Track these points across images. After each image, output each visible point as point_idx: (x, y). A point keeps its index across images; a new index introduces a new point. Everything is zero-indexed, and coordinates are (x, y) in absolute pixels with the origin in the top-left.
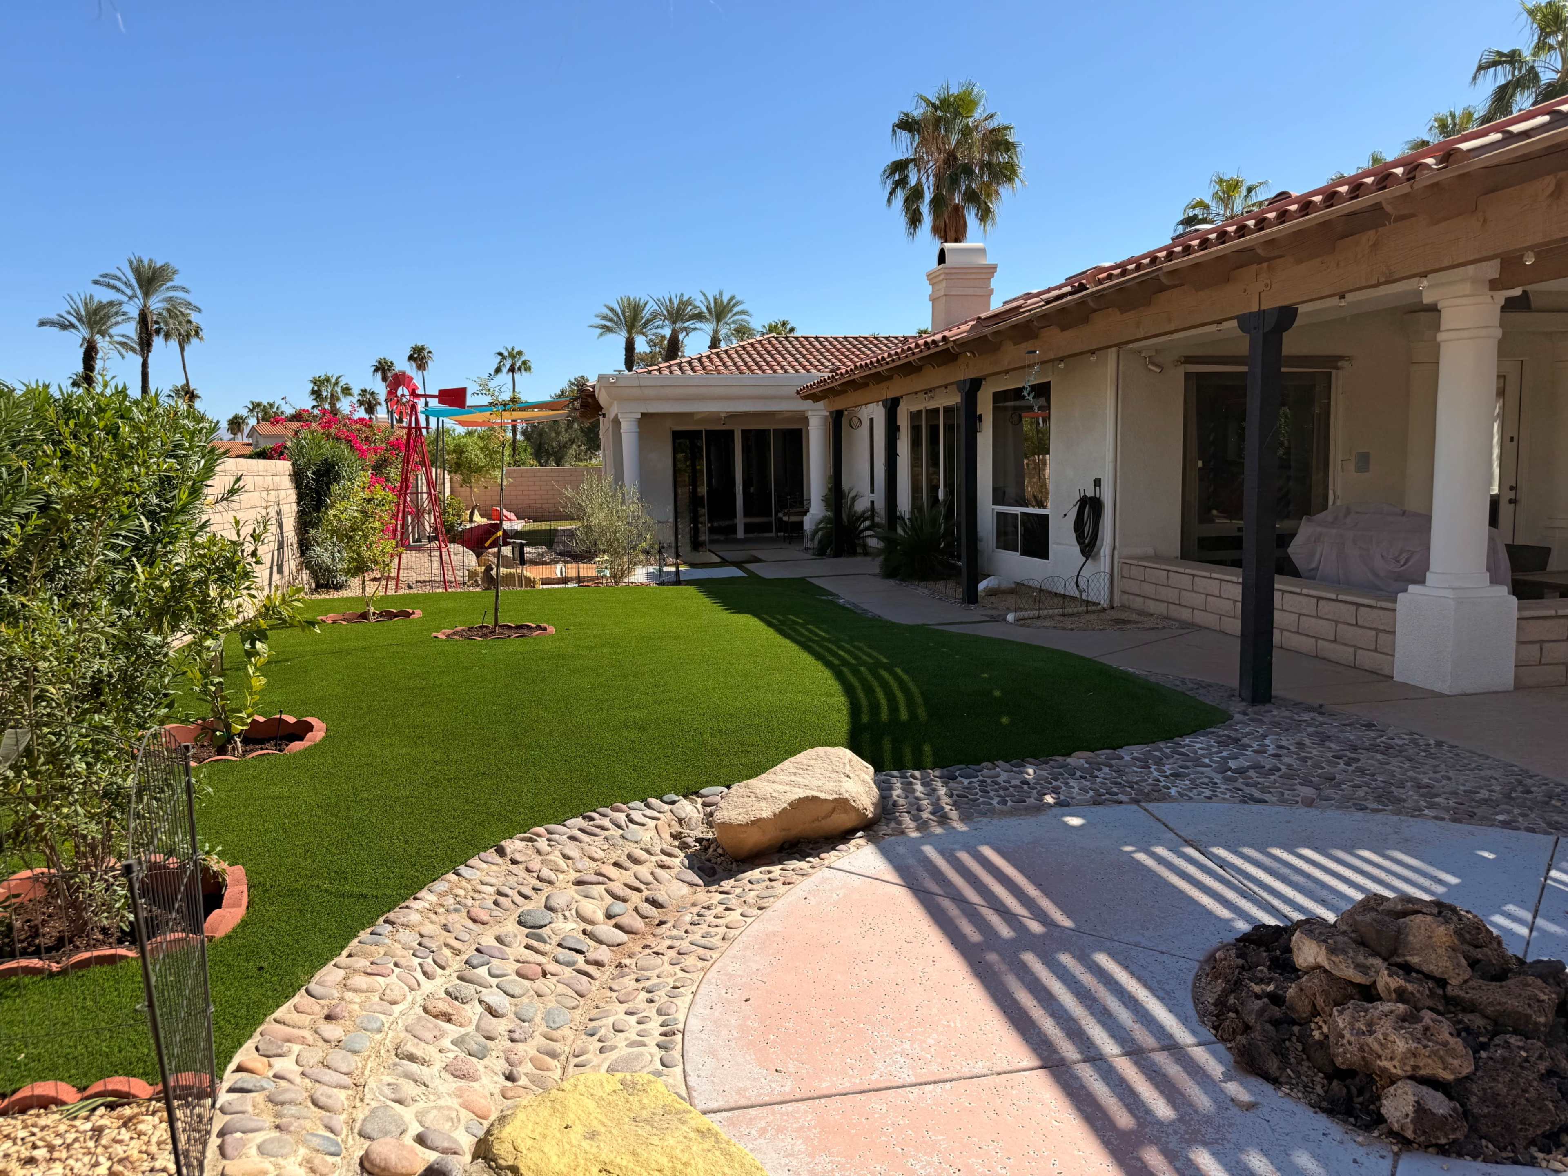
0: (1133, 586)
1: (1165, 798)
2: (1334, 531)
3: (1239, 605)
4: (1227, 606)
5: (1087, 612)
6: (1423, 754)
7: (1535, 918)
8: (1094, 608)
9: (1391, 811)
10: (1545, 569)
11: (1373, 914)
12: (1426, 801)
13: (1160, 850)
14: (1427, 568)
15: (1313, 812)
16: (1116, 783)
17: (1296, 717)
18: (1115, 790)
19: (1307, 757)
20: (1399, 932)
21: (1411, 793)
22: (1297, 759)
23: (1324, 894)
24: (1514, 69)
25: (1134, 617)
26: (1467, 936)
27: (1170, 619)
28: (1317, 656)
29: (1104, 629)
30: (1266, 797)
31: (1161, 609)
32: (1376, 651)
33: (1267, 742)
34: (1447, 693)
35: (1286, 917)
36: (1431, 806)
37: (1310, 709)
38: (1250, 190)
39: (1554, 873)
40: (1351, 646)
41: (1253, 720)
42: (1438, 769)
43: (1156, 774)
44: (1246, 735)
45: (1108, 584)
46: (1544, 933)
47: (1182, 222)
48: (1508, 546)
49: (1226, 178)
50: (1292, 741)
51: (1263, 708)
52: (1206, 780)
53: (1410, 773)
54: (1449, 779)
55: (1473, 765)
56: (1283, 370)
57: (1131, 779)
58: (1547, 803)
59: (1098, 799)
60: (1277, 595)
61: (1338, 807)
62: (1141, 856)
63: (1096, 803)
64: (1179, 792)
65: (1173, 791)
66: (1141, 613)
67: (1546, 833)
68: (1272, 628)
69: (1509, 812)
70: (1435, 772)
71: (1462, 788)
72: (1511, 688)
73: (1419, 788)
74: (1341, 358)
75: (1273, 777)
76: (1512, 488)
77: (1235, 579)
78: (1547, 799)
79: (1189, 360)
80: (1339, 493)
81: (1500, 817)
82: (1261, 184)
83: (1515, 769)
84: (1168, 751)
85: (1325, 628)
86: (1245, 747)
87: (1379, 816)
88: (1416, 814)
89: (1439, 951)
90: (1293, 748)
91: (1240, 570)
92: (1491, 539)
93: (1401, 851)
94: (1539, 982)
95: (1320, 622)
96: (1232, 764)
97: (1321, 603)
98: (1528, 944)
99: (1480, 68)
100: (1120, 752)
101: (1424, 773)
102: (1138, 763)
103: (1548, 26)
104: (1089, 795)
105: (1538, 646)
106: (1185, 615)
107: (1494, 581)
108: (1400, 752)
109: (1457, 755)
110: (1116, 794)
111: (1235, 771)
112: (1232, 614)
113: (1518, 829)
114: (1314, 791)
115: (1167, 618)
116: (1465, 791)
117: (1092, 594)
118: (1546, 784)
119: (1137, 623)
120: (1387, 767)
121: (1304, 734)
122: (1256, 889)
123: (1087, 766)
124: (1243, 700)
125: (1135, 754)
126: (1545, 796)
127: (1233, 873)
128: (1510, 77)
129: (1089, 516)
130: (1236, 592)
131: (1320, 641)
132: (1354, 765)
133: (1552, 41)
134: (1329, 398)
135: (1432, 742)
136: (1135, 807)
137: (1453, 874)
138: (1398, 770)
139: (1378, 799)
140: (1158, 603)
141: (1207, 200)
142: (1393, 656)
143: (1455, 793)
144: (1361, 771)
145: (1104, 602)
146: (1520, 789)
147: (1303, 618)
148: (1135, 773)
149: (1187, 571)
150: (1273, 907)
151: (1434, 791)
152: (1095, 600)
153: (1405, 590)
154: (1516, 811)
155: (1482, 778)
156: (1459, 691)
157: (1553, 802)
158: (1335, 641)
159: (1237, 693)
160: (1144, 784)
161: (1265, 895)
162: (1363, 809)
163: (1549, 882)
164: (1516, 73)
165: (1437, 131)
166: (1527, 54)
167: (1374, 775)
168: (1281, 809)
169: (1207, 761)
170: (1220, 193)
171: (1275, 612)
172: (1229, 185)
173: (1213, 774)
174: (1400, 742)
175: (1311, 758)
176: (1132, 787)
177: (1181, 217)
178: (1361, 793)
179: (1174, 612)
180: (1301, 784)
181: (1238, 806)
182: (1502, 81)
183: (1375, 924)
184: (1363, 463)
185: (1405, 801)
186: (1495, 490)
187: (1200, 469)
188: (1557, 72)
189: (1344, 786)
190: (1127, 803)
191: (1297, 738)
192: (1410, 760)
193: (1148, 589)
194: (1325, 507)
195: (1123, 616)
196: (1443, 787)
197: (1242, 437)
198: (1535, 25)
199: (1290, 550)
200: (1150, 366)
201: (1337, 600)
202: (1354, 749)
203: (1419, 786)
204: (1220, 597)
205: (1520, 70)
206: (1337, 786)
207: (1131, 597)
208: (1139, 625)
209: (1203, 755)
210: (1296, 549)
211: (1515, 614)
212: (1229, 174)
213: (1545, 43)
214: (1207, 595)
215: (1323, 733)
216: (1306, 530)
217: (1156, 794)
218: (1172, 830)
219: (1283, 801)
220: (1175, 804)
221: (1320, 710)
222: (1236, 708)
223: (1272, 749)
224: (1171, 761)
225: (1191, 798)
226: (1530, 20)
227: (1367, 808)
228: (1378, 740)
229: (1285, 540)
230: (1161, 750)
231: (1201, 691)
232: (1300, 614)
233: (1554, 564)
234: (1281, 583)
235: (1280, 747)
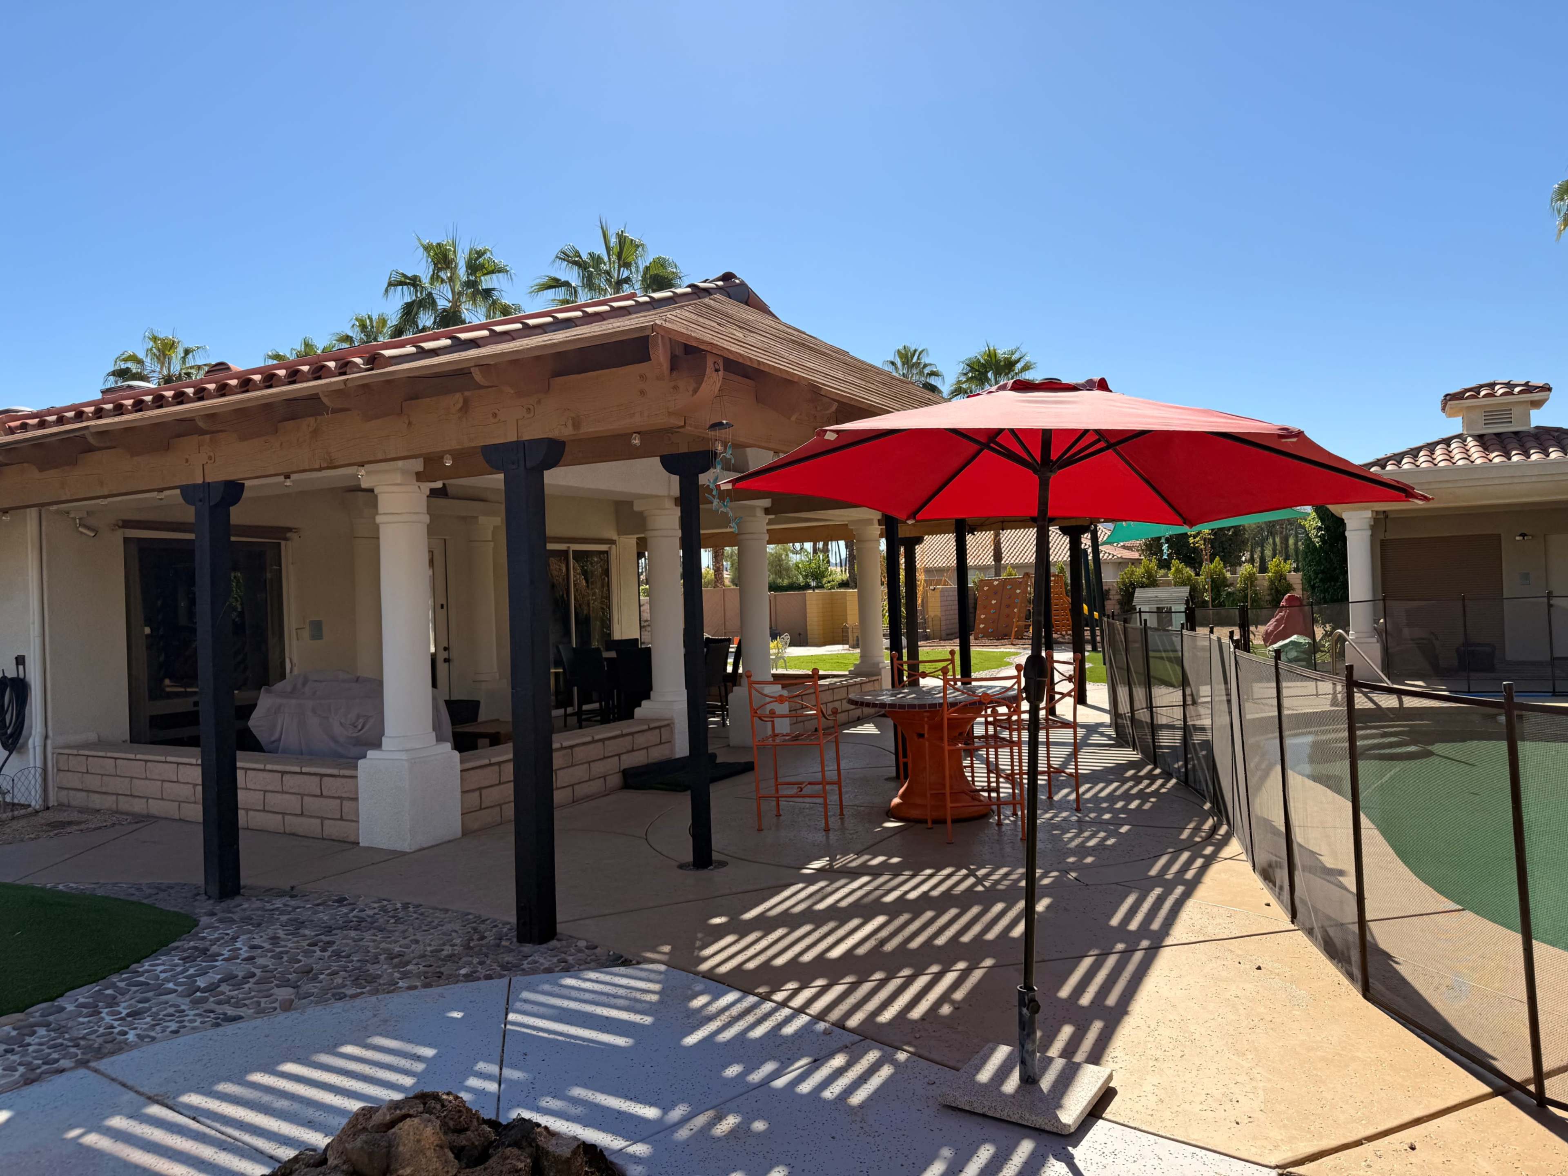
0: (73, 781)
1: (121, 1047)
2: (294, 701)
3: (199, 789)
4: (185, 791)
5: (13, 818)
6: (392, 921)
7: (501, 1069)
8: (23, 812)
9: (369, 992)
10: (476, 720)
11: (363, 1137)
12: (399, 972)
13: (118, 1122)
14: (382, 734)
15: (294, 1015)
16: (54, 1046)
17: (268, 906)
18: (55, 1056)
19: (281, 953)
20: (390, 1146)
21: (385, 967)
22: (272, 957)
23: (310, 1113)
24: (417, 291)
25: (74, 816)
26: (451, 1123)
27: (122, 813)
28: (285, 833)
29: (37, 838)
30: (241, 1012)
31: (108, 802)
32: (341, 819)
33: (238, 945)
34: (408, 851)
35: (271, 1157)
36: (405, 976)
37: (281, 894)
38: (187, 352)
39: (512, 1017)
40: (318, 817)
41: (221, 921)
42: (407, 934)
43: (108, 1019)
44: (214, 942)
45: (39, 780)
46: (512, 1083)
47: (113, 373)
48: (446, 702)
49: (161, 336)
50: (265, 937)
51: (231, 903)
52: (171, 1010)
53: (383, 945)
54: (417, 942)
55: (436, 922)
56: (233, 539)
57: (75, 1033)
58: (498, 945)
59: (32, 1076)
60: (240, 774)
61: (317, 1003)
62: (92, 1139)
63: (28, 1082)
64: (138, 1036)
65: (131, 1036)
66: (82, 810)
67: (502, 976)
68: (236, 808)
69: (470, 963)
70: (404, 938)
71: (429, 949)
72: (459, 834)
73: (392, 959)
74: (290, 530)
75: (247, 986)
76: (445, 649)
77: (194, 761)
78: (498, 941)
79: (127, 524)
80: (295, 660)
81: (463, 971)
82: (198, 348)
83: (471, 917)
84: (122, 985)
85: (292, 803)
86: (214, 957)
87: (358, 1002)
88: (392, 987)
89: (428, 1153)
90: (267, 946)
91: (199, 749)
92: (434, 699)
93: (381, 1035)
94: (515, 1151)
95: (287, 796)
96: (201, 982)
97: (286, 777)
98: (499, 1098)
99: (390, 284)
100: (60, 1002)
101: (396, 942)
102: (85, 1011)
103: (439, 262)
104: (17, 1074)
105: (477, 793)
106: (138, 806)
107: (440, 739)
108: (372, 923)
109: (422, 914)
110: (57, 1061)
111: (204, 990)
112: (193, 799)
113: (479, 979)
114: (291, 990)
115: (116, 812)
116: (432, 952)
117: (19, 795)
118: (495, 926)
119: (78, 823)
120: (361, 943)
121: (278, 926)
122: (236, 1133)
123: (14, 1033)
124: (209, 898)
125: (81, 1000)
126: (495, 939)
127: (209, 1122)
128: (414, 298)
129: (10, 701)
130: (196, 774)
131: (287, 817)
132: (330, 949)
133: (442, 274)
134: (280, 565)
135: (399, 905)
136: (82, 1072)
137: (430, 1045)
138: (372, 944)
139: (356, 982)
140: (104, 796)
141: (141, 355)
142: (357, 822)
143: (423, 956)
144: (337, 954)
145: (36, 802)
146: (476, 937)
147: (268, 795)
148: (82, 1025)
149: (139, 757)
150: (256, 1150)
151: (406, 958)
152: (22, 801)
153: (365, 757)
154: (475, 961)
155: (444, 934)
156: (417, 847)
157: (504, 943)
158: (302, 814)
159: (202, 891)
160: (93, 1037)
161: (247, 1138)
162: (341, 997)
163: (508, 1027)
164: (419, 295)
165: (358, 329)
166: (426, 281)
167: (349, 956)
168: (258, 1022)
169: (171, 985)
170: (155, 350)
171: (239, 792)
172: (165, 345)
173: (180, 1000)
174: (371, 912)
175: (287, 952)
176: (77, 1046)
177: (112, 369)
178: (338, 980)
179: (125, 804)
180: (278, 986)
181: (212, 1033)
182: (408, 299)
183: (366, 1147)
184: (317, 631)
185: (380, 976)
186: (433, 650)
187: (148, 636)
188: (450, 302)
189: (321, 977)
190: (71, 1069)
191: (270, 932)
192: (381, 930)
193: (93, 782)
194: (283, 676)
195: (63, 817)
196: (413, 952)
197: (192, 602)
198: (430, 260)
199: (251, 723)
200: (81, 529)
201: (301, 773)
202: (329, 930)
203: (391, 957)
204: (177, 782)
205: (421, 293)
206: (315, 979)
207: (72, 793)
208: (83, 826)
209: (167, 980)
210: (257, 722)
211: (458, 767)
212: (164, 333)
213: (438, 276)
214: (163, 781)
215: (295, 920)
216: (265, 702)
217: (109, 1046)
218: (131, 1088)
219: (261, 1012)
220: (135, 1053)
221: (292, 892)
222: (203, 906)
223: (244, 953)
224: (127, 997)
225: (153, 1039)
226: (426, 254)
227: (345, 996)
228: (351, 915)
229: (246, 711)
230: (113, 986)
231: (162, 895)
232: (265, 791)
233: (483, 716)
234: (244, 761)
235: (253, 947)
